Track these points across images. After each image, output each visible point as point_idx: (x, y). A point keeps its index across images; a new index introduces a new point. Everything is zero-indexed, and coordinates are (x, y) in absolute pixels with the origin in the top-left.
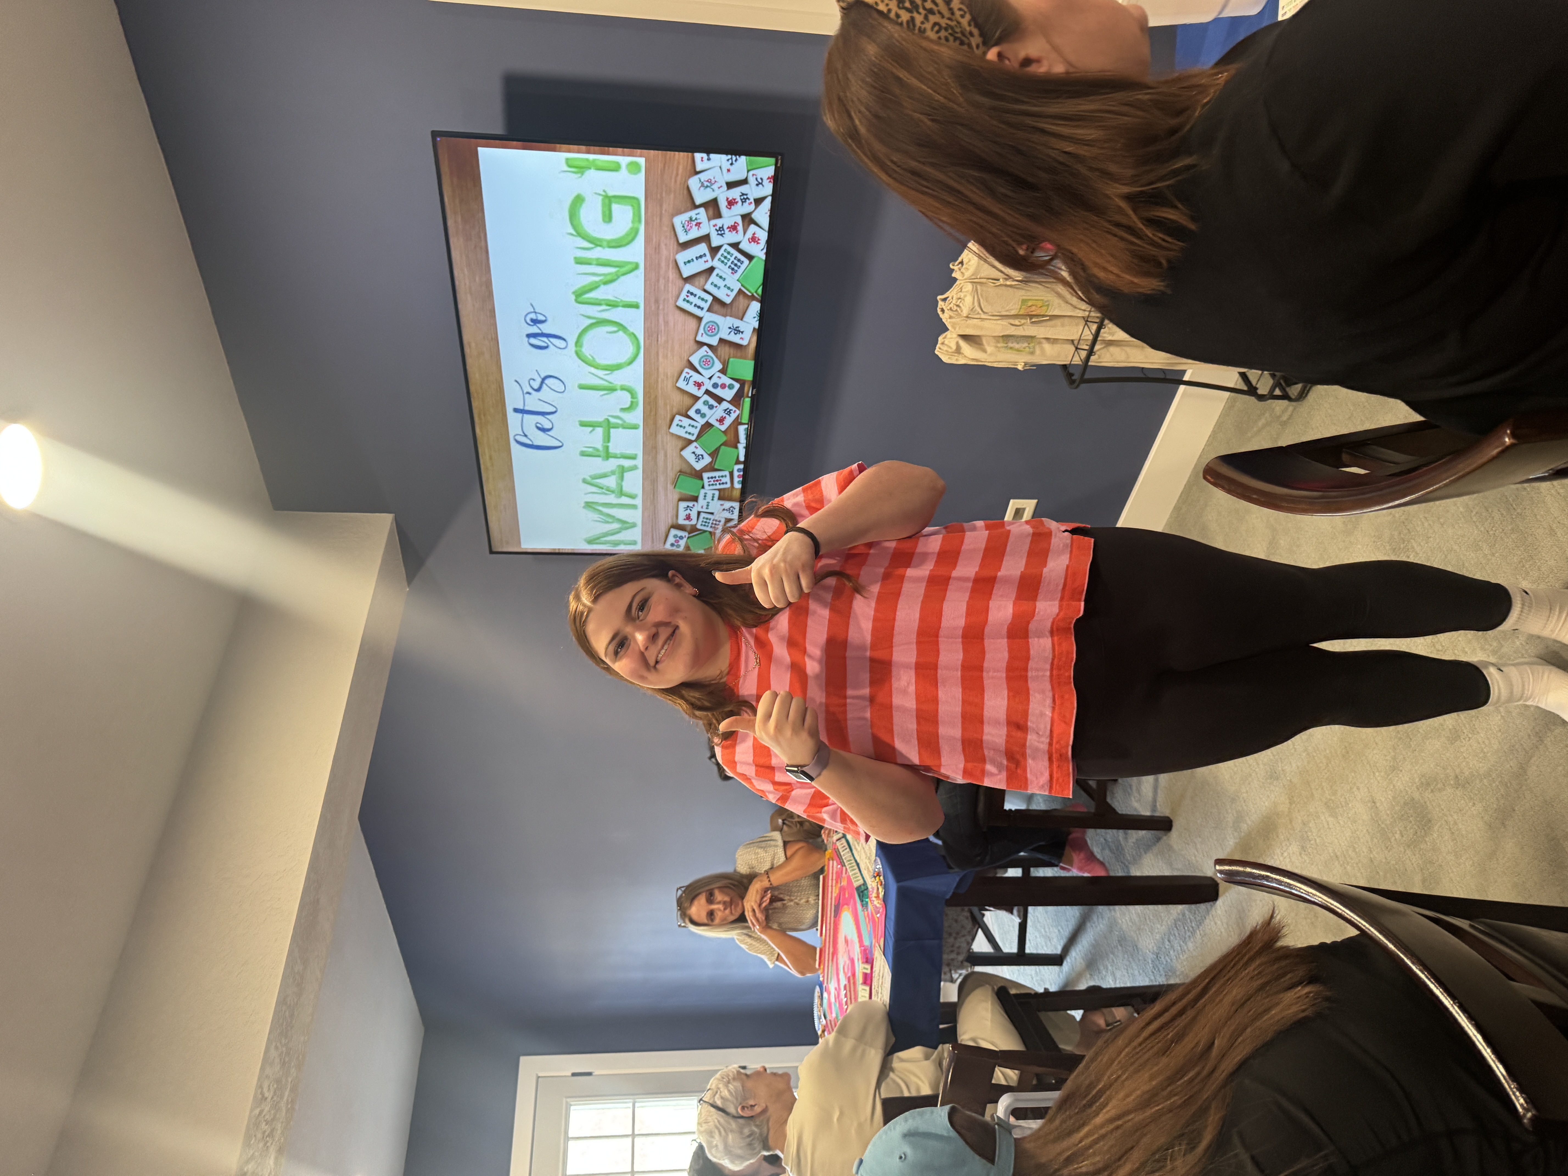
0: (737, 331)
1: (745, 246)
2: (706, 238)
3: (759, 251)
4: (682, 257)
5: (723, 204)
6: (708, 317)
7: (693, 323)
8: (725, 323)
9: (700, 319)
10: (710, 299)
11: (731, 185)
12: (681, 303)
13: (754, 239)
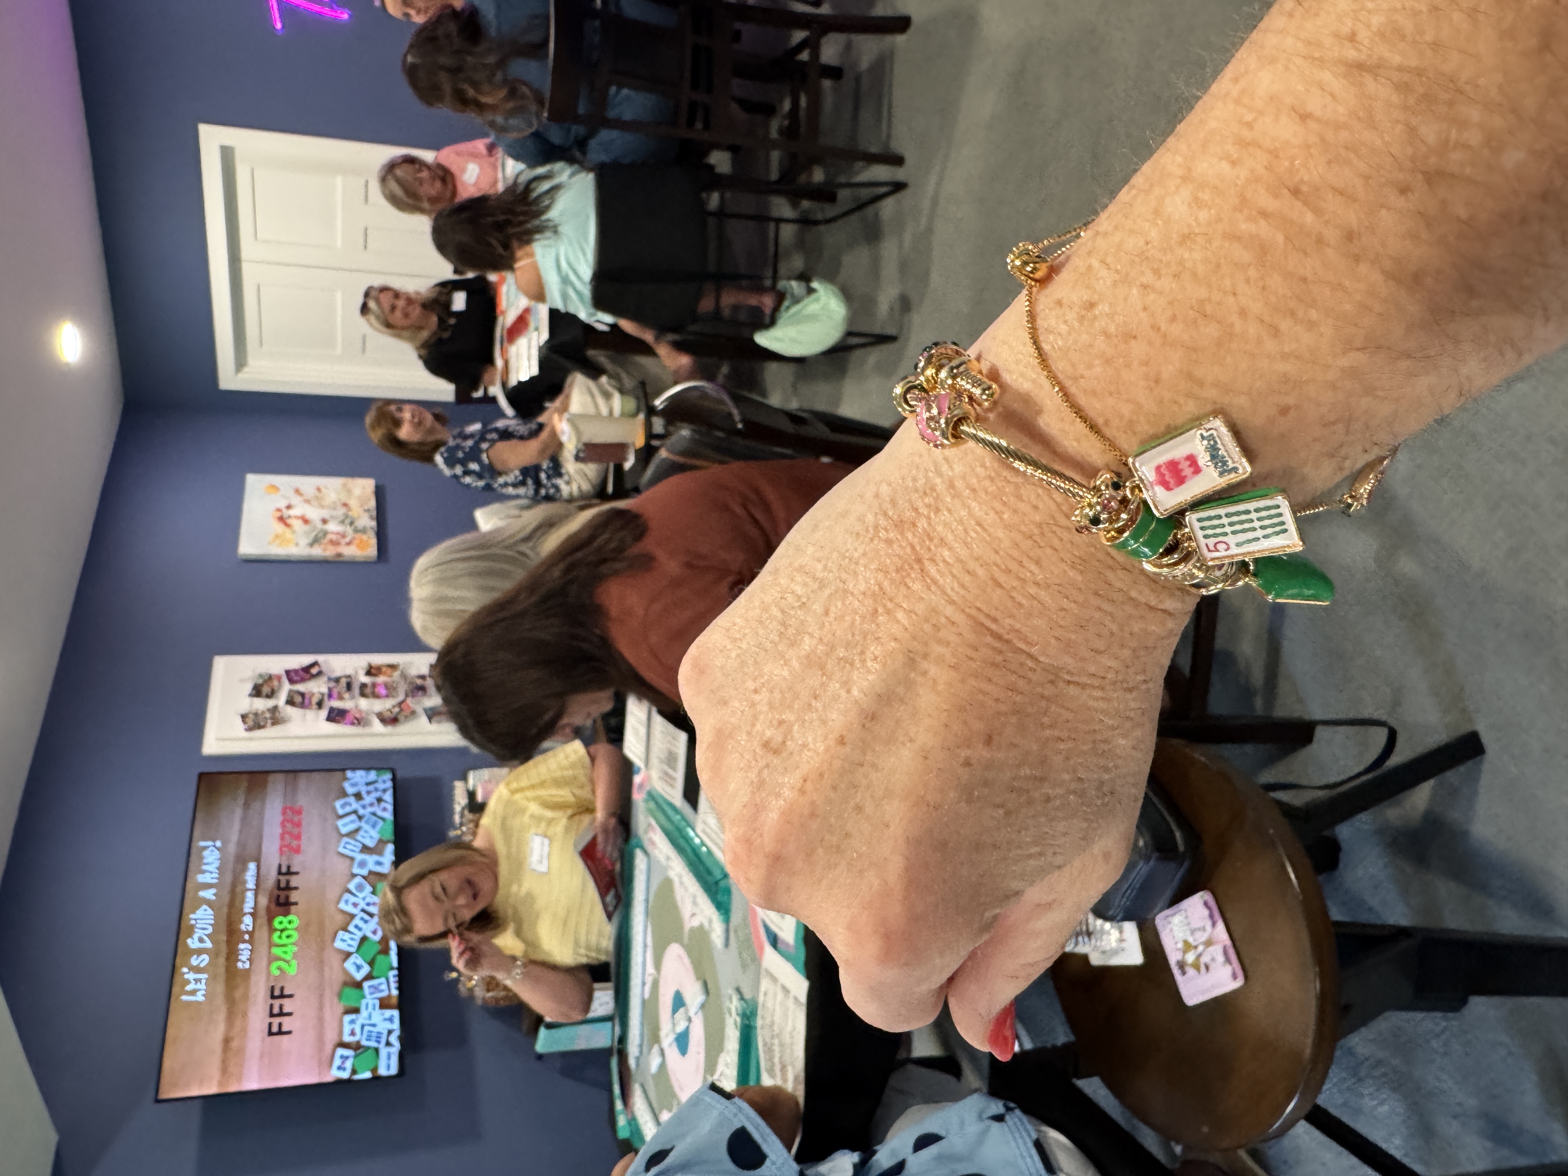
0: (379, 863)
1: (380, 813)
2: (355, 812)
3: (389, 815)
4: (340, 823)
5: (364, 794)
6: (359, 857)
7: (348, 861)
8: (371, 859)
9: (352, 859)
10: (360, 846)
11: (368, 784)
12: (341, 850)
13: (385, 809)
